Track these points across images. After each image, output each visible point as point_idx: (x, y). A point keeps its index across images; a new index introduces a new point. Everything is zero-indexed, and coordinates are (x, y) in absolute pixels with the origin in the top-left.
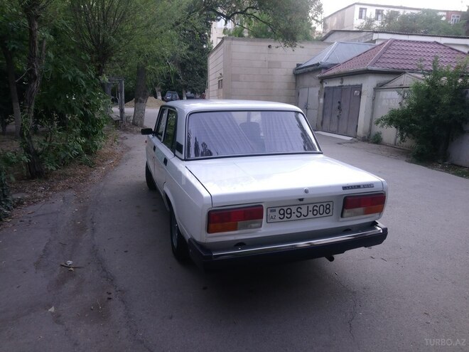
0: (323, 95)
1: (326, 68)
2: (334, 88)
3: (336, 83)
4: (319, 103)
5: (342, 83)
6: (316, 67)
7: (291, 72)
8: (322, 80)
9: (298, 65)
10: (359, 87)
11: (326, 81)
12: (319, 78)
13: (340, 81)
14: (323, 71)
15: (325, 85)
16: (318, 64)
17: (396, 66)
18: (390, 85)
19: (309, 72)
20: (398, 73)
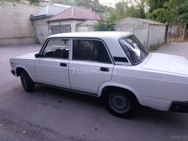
0: (51, 29)
1: (49, 17)
2: (56, 26)
3: (57, 24)
4: (49, 33)
5: (60, 24)
6: (44, 16)
7: (28, 18)
8: (49, 22)
9: (31, 15)
10: (70, 26)
11: (51, 23)
12: (47, 21)
13: (59, 23)
14: (48, 18)
15: (51, 25)
16: (45, 15)
17: (84, 17)
18: (82, 25)
19: (40, 18)
20: (84, 20)
